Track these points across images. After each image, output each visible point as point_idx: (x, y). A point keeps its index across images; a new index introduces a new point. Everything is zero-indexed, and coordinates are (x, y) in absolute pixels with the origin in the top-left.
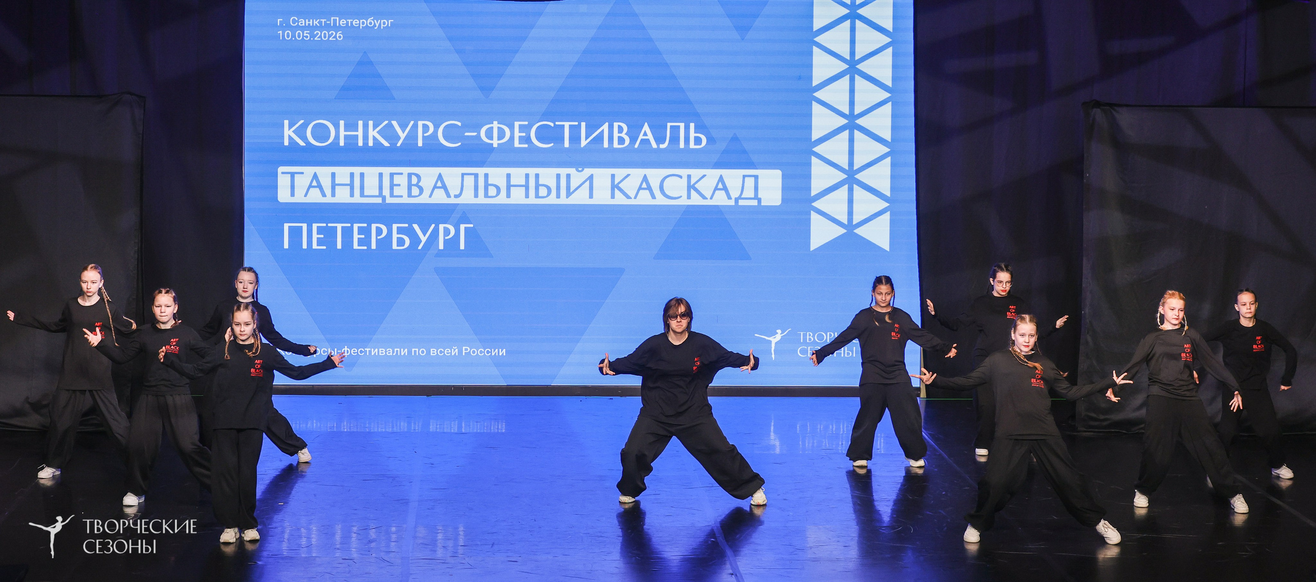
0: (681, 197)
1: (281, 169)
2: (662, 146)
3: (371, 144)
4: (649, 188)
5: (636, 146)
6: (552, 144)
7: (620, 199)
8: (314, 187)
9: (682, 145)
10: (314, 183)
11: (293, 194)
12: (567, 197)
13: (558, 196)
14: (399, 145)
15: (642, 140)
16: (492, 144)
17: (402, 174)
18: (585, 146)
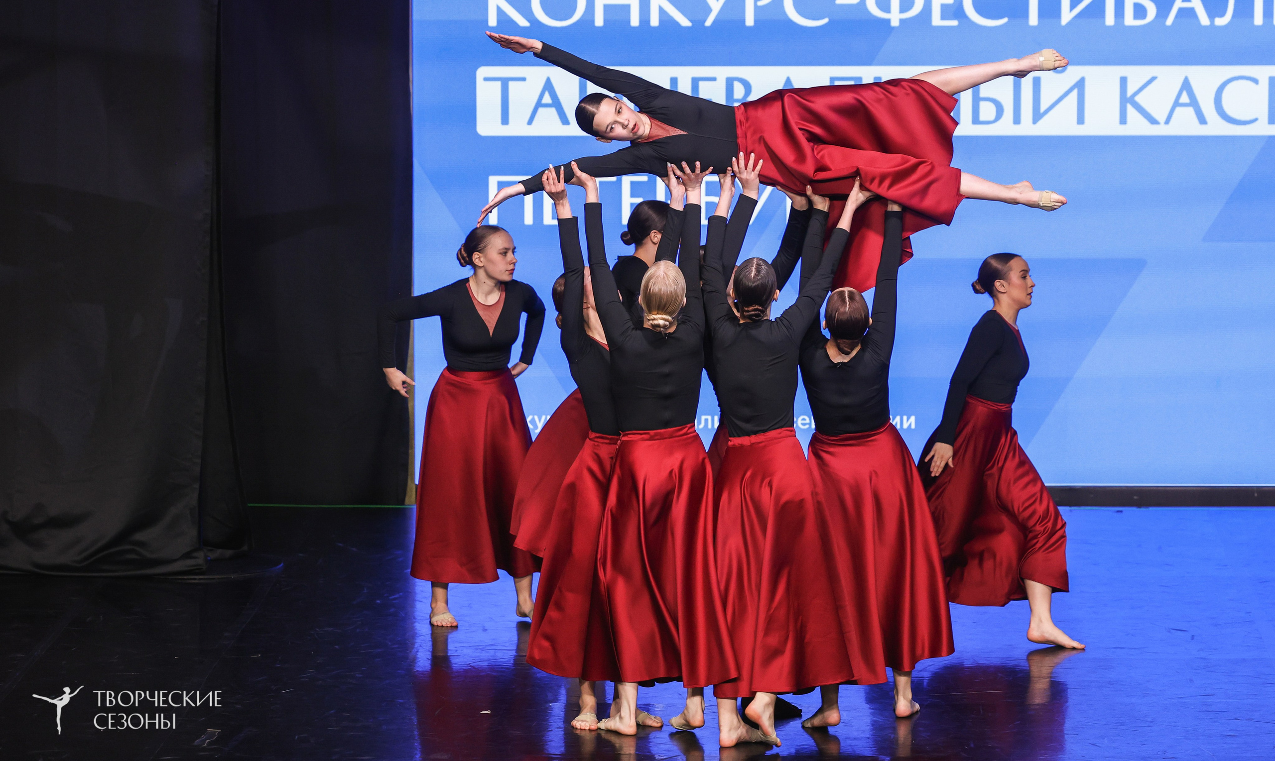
0: (1256, 120)
1: (483, 72)
2: (1220, 22)
3: (655, 22)
4: (1194, 103)
5: (1170, 21)
6: (1005, 20)
7: (1137, 126)
8: (547, 105)
9: (1258, 20)
10: (547, 99)
11: (505, 120)
12: (1036, 120)
13: (1017, 120)
14: (708, 23)
15: (1181, 10)
16: (889, 21)
17: (714, 79)
18: (1070, 23)
